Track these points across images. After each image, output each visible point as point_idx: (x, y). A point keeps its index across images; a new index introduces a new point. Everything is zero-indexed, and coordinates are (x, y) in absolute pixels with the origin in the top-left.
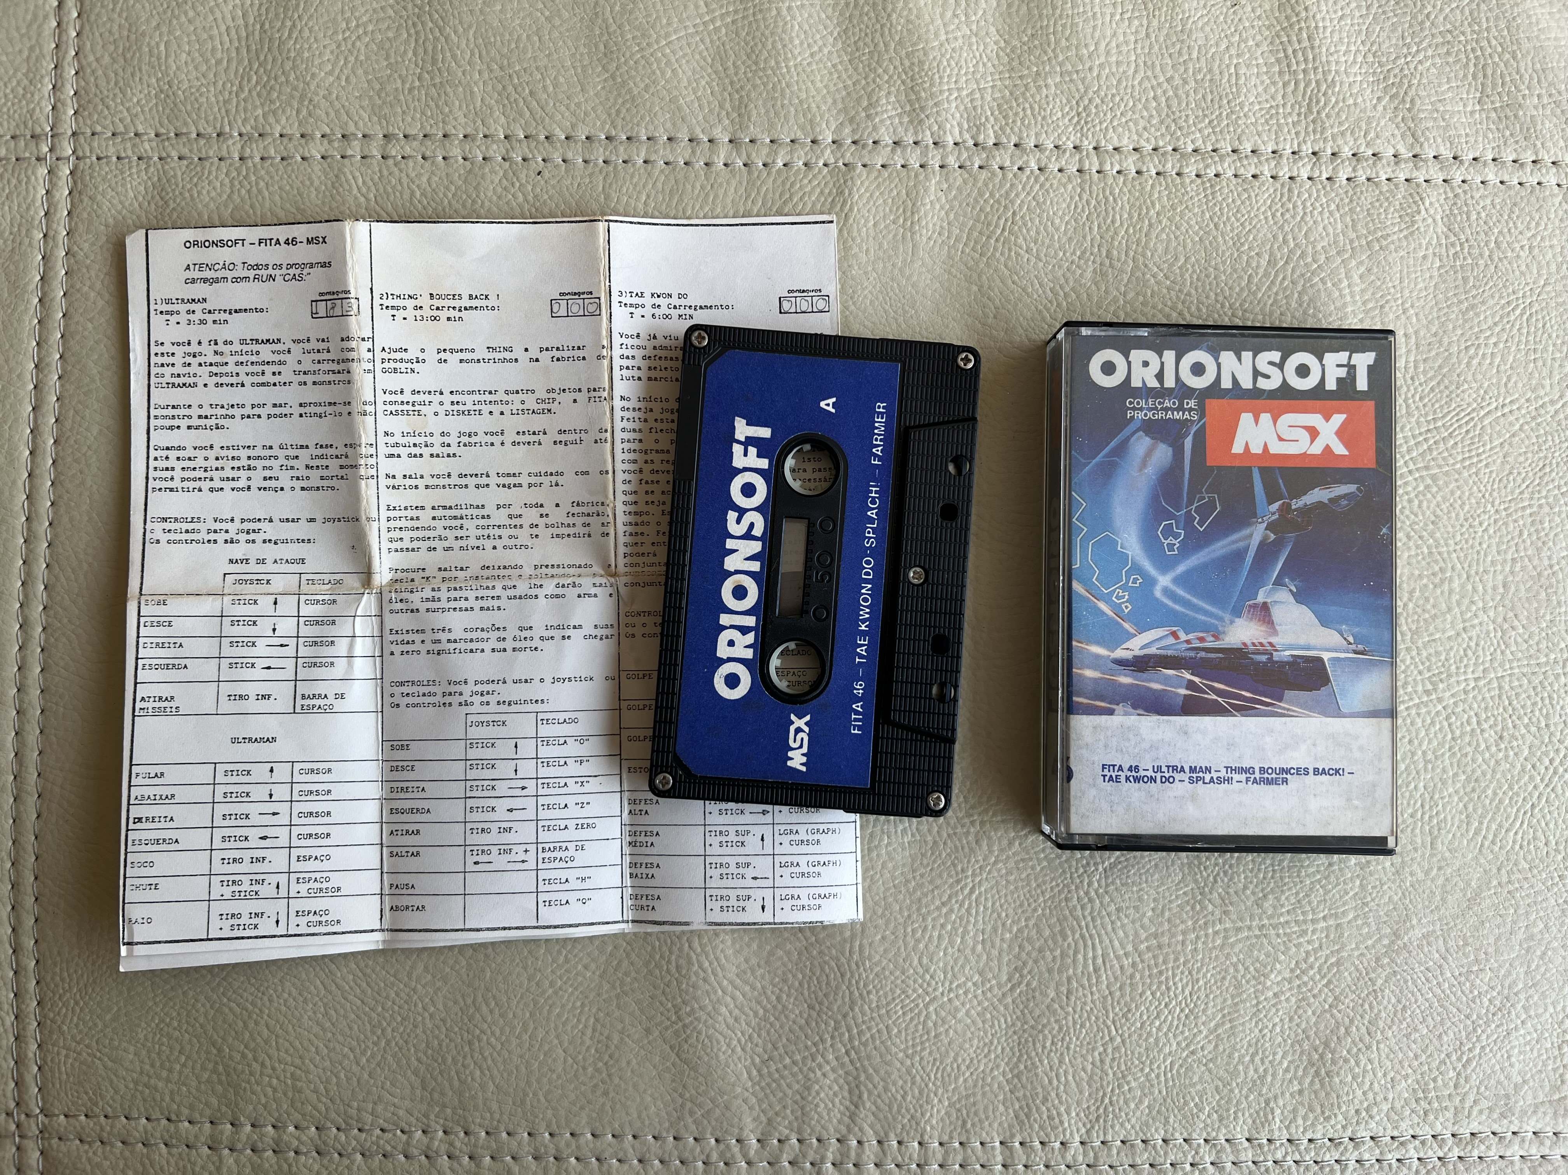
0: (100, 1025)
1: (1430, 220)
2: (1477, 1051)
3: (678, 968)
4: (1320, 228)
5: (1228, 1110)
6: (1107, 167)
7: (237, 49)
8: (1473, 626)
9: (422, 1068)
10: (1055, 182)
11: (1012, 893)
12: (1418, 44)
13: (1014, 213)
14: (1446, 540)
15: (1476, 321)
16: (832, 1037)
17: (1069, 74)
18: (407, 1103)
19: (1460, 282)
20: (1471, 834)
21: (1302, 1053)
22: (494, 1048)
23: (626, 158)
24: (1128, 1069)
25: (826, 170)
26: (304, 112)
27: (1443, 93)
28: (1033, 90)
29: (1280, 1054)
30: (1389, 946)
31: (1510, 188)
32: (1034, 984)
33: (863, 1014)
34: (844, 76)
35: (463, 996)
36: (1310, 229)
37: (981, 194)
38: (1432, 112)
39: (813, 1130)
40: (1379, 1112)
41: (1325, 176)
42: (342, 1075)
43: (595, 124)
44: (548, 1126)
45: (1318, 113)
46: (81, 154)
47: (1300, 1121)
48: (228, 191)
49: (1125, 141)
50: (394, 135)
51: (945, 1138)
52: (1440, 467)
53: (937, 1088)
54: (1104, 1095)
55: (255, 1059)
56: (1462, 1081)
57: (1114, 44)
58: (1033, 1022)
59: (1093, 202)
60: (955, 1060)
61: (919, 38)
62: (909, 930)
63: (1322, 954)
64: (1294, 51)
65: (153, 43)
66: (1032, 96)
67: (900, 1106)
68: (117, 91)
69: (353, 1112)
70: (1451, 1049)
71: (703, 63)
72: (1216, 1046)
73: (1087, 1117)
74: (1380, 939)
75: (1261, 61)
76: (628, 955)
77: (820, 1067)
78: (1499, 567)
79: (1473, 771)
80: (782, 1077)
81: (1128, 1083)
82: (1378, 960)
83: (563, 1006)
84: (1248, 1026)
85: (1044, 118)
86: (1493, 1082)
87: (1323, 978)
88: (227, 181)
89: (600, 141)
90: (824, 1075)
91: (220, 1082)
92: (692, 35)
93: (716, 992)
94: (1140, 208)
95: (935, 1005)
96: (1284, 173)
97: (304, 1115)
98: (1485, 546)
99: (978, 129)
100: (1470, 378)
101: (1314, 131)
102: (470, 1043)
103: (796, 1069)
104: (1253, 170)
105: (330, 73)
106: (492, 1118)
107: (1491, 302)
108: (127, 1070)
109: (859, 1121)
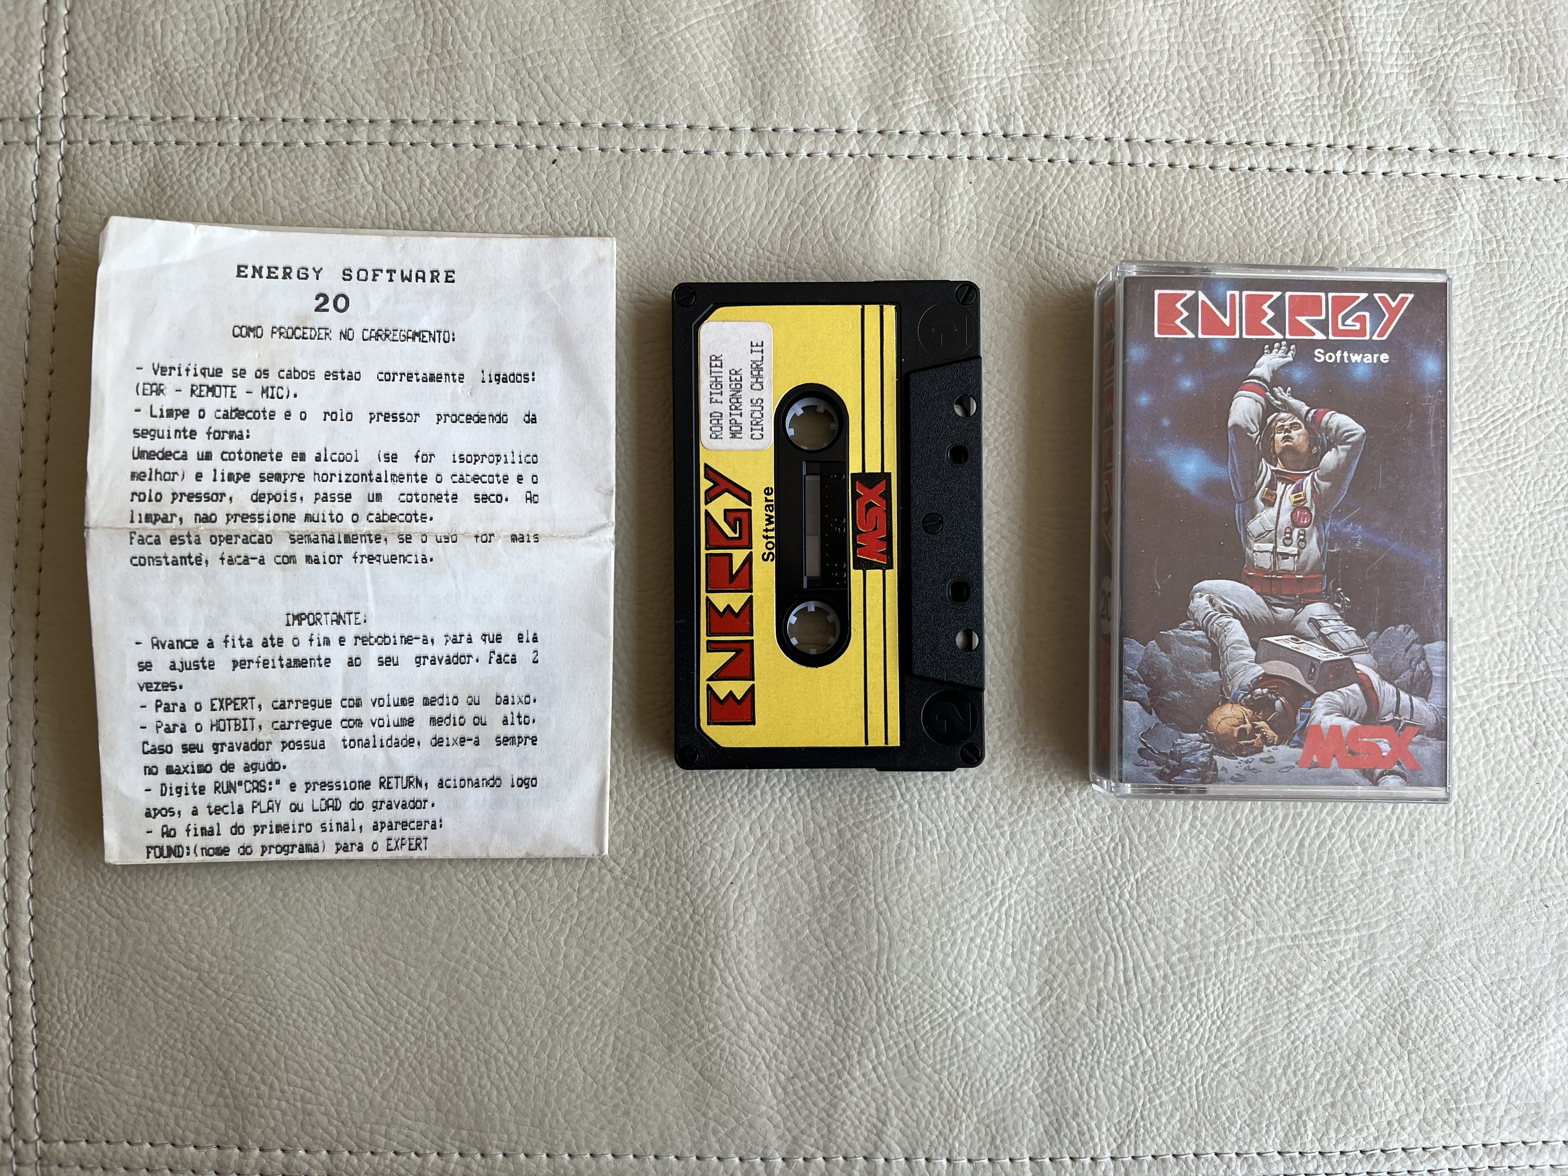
0: (101, 1048)
1: (1466, 217)
2: (1508, 1060)
3: (701, 984)
4: (1356, 225)
5: (1260, 1124)
6: (1140, 159)
7: (237, 29)
8: (1508, 631)
9: (437, 1089)
10: (1087, 175)
11: (1042, 905)
12: (1455, 36)
13: (1045, 207)
14: (1481, 543)
15: (1512, 320)
16: (859, 1054)
17: (1102, 63)
18: (422, 1125)
19: (1496, 280)
20: (1504, 842)
21: (1334, 1065)
22: (511, 1068)
23: (644, 146)
24: (1159, 1083)
25: (851, 160)
26: (308, 95)
27: (1479, 87)
28: (1064, 80)
29: (1313, 1066)
30: (1421, 956)
31: (1547, 184)
32: (1065, 997)
33: (891, 1029)
34: (870, 63)
35: (479, 1015)
36: (1345, 225)
37: (1011, 186)
38: (1468, 105)
39: (839, 1148)
40: (1411, 1122)
41: (1361, 170)
42: (354, 1098)
43: (612, 111)
44: (568, 1147)
45: (1354, 105)
46: (72, 138)
47: (1332, 1134)
48: (229, 178)
49: (1158, 133)
50: (402, 121)
51: (974, 1155)
52: (1474, 468)
53: (966, 1103)
54: (1135, 1109)
55: (263, 1082)
56: (1493, 1091)
57: (1147, 33)
58: (1062, 1036)
59: (1125, 196)
60: (984, 1074)
61: (948, 25)
62: (938, 944)
63: (1355, 964)
64: (1330, 41)
65: (148, 22)
66: (1063, 86)
67: (928, 1122)
68: (111, 72)
69: (367, 1135)
70: (1482, 1059)
71: (724, 48)
72: (1248, 1059)
73: (1118, 1132)
74: (1412, 949)
75: (1296, 51)
76: (649, 972)
77: (847, 1084)
78: (1534, 572)
79: (1507, 778)
80: (807, 1094)
81: (1159, 1097)
82: (1410, 970)
83: (582, 1024)
84: (1280, 1037)
85: (1075, 109)
86: (1524, 1091)
87: (1355, 988)
88: (227, 167)
89: (617, 128)
90: (851, 1092)
91: (227, 1106)
92: (712, 19)
93: (739, 1009)
94: (1173, 202)
95: (964, 1019)
96: (1319, 167)
97: (314, 1138)
98: (1519, 550)
99: (1008, 120)
100: (1505, 379)
101: (1350, 124)
102: (487, 1063)
103: (821, 1086)
104: (1288, 164)
105: (335, 55)
106: (510, 1140)
107: (1527, 301)
108: (129, 1093)
109: (886, 1138)
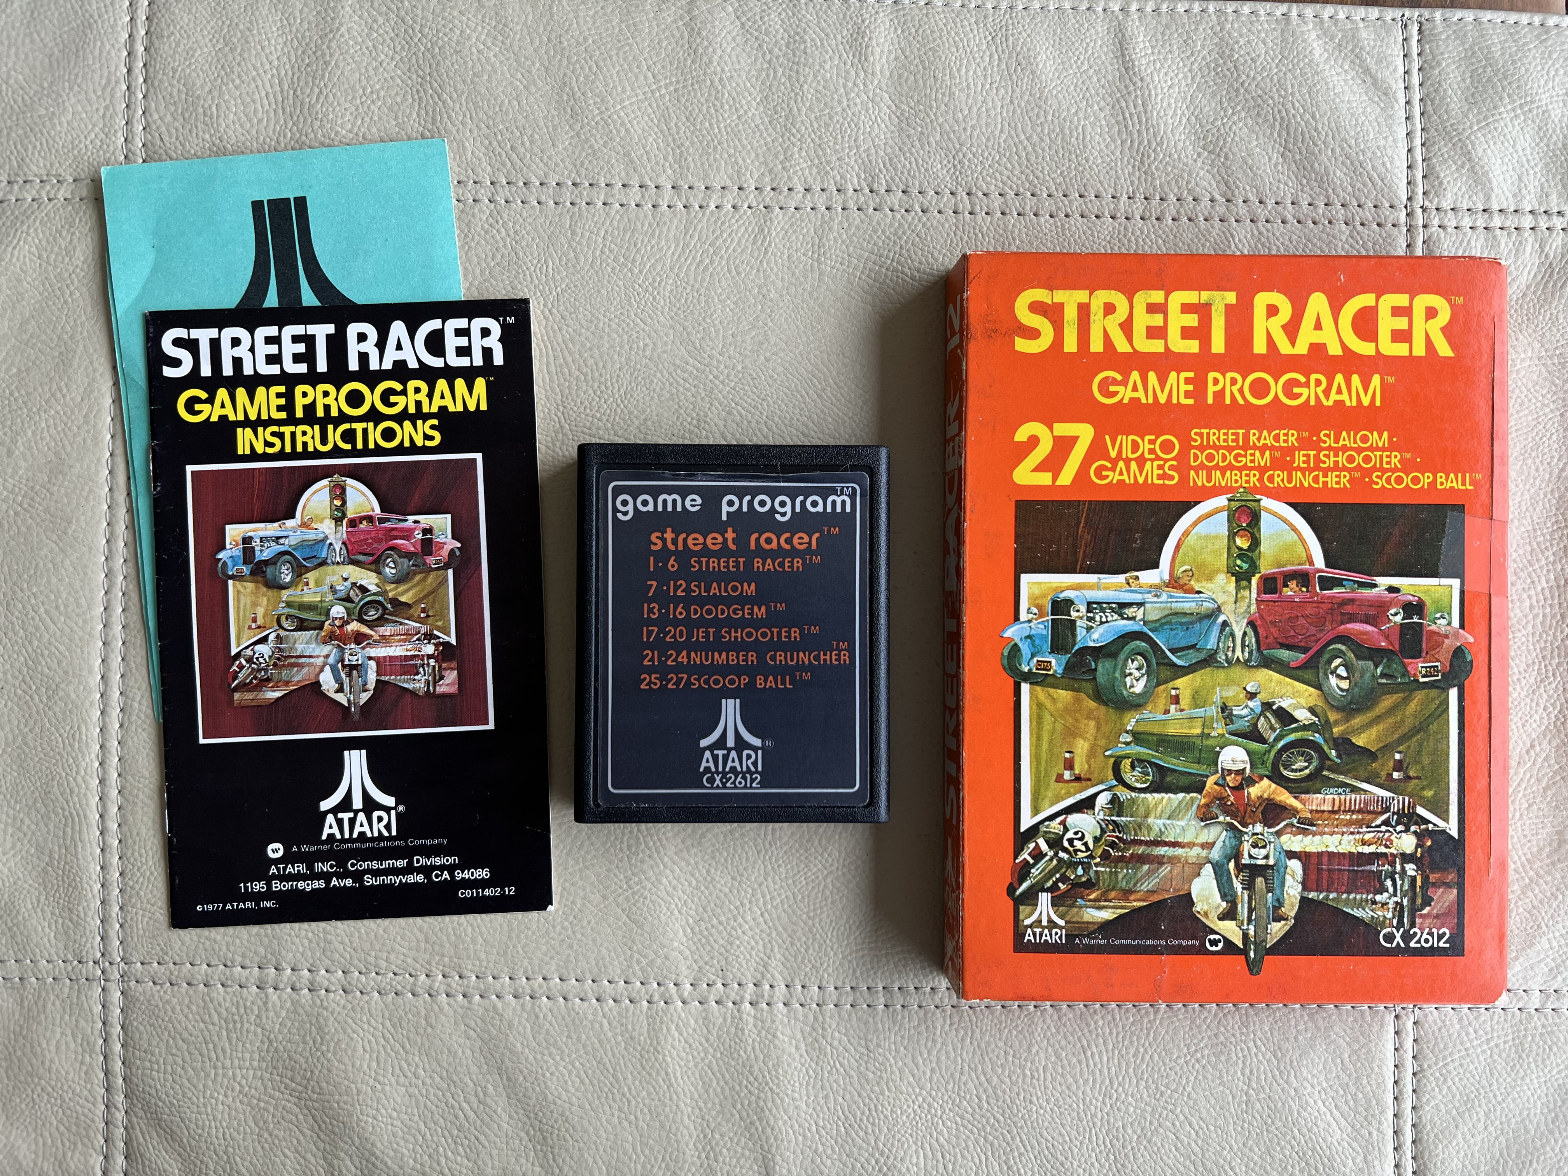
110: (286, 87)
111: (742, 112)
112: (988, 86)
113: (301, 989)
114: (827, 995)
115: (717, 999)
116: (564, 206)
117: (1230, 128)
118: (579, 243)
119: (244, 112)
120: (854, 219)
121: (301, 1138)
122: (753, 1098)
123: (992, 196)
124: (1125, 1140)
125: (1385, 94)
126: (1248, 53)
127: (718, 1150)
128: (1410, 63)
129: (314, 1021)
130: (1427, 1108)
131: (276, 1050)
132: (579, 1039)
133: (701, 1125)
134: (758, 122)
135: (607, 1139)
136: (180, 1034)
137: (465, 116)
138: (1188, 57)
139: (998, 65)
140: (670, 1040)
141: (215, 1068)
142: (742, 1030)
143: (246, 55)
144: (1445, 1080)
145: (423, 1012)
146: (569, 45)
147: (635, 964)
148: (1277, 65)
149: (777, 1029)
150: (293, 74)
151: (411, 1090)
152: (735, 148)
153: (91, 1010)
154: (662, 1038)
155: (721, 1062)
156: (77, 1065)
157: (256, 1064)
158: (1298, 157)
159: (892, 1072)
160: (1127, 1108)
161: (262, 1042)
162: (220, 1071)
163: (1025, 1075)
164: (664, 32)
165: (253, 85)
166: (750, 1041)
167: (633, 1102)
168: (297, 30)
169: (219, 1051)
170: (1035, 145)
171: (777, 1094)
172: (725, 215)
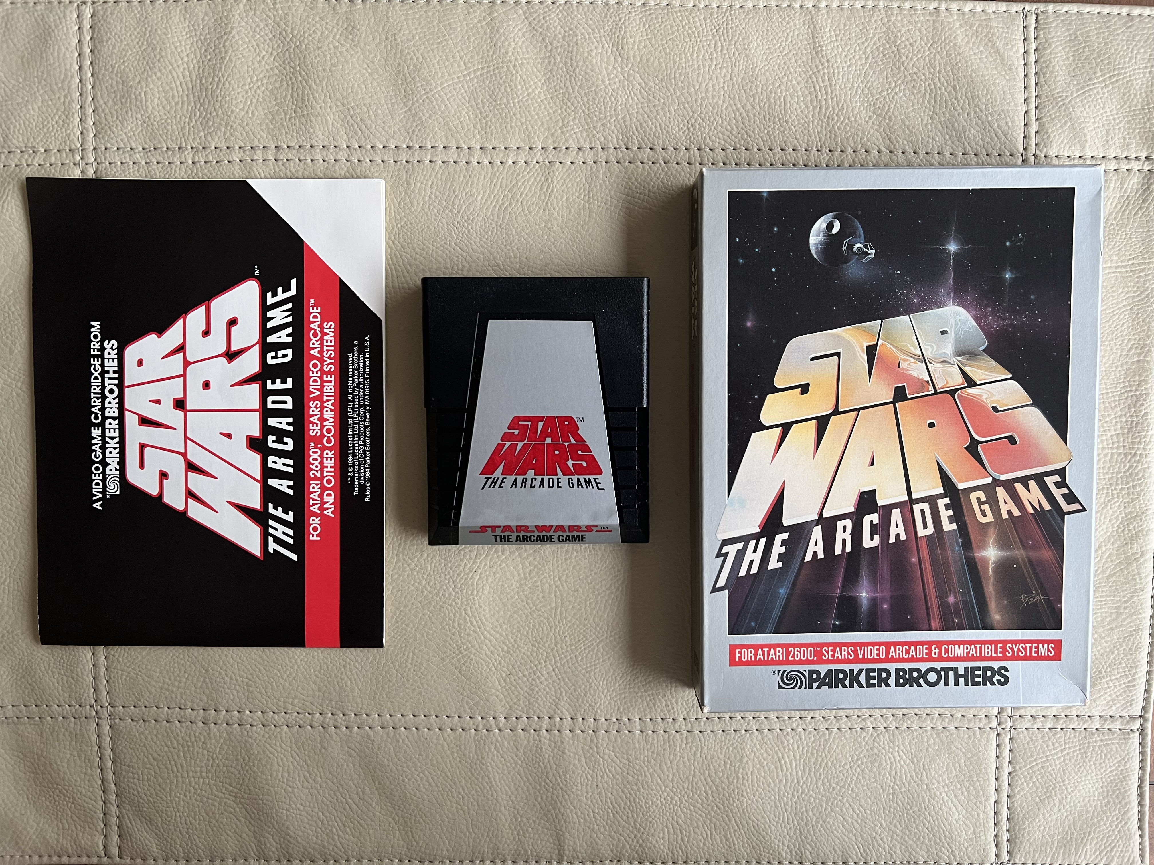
110: (194, 78)
111: (530, 90)
112: (713, 67)
113: (233, 724)
114: (600, 724)
115: (523, 727)
116: (401, 164)
117: (893, 98)
118: (413, 191)
119: (165, 97)
120: (614, 170)
121: (238, 823)
122: (549, 794)
123: (717, 151)
124: (807, 820)
125: (1010, 69)
126: (908, 40)
127: (525, 828)
128: (1028, 45)
129: (243, 746)
130: (1018, 797)
131: (218, 765)
132: (427, 756)
133: (514, 813)
134: (543, 98)
135: (449, 822)
136: (152, 755)
137: (325, 96)
138: (863, 43)
139: (721, 51)
140: (490, 755)
141: (177, 777)
142: (541, 749)
143: (163, 54)
144: (1031, 777)
145: (319, 739)
146: (402, 42)
147: (465, 705)
148: (929, 49)
149: (565, 748)
150: (199, 67)
151: (312, 791)
152: (526, 117)
153: (90, 739)
154: (485, 754)
155: (527, 770)
156: (83, 776)
157: (204, 774)
158: (942, 119)
159: (646, 776)
160: (809, 799)
161: (208, 760)
162: (180, 780)
163: (738, 778)
164: (471, 29)
165: (170, 77)
166: (547, 756)
167: (466, 798)
168: (201, 34)
169: (179, 766)
170: (748, 112)
171: (566, 792)
172: (520, 169)
